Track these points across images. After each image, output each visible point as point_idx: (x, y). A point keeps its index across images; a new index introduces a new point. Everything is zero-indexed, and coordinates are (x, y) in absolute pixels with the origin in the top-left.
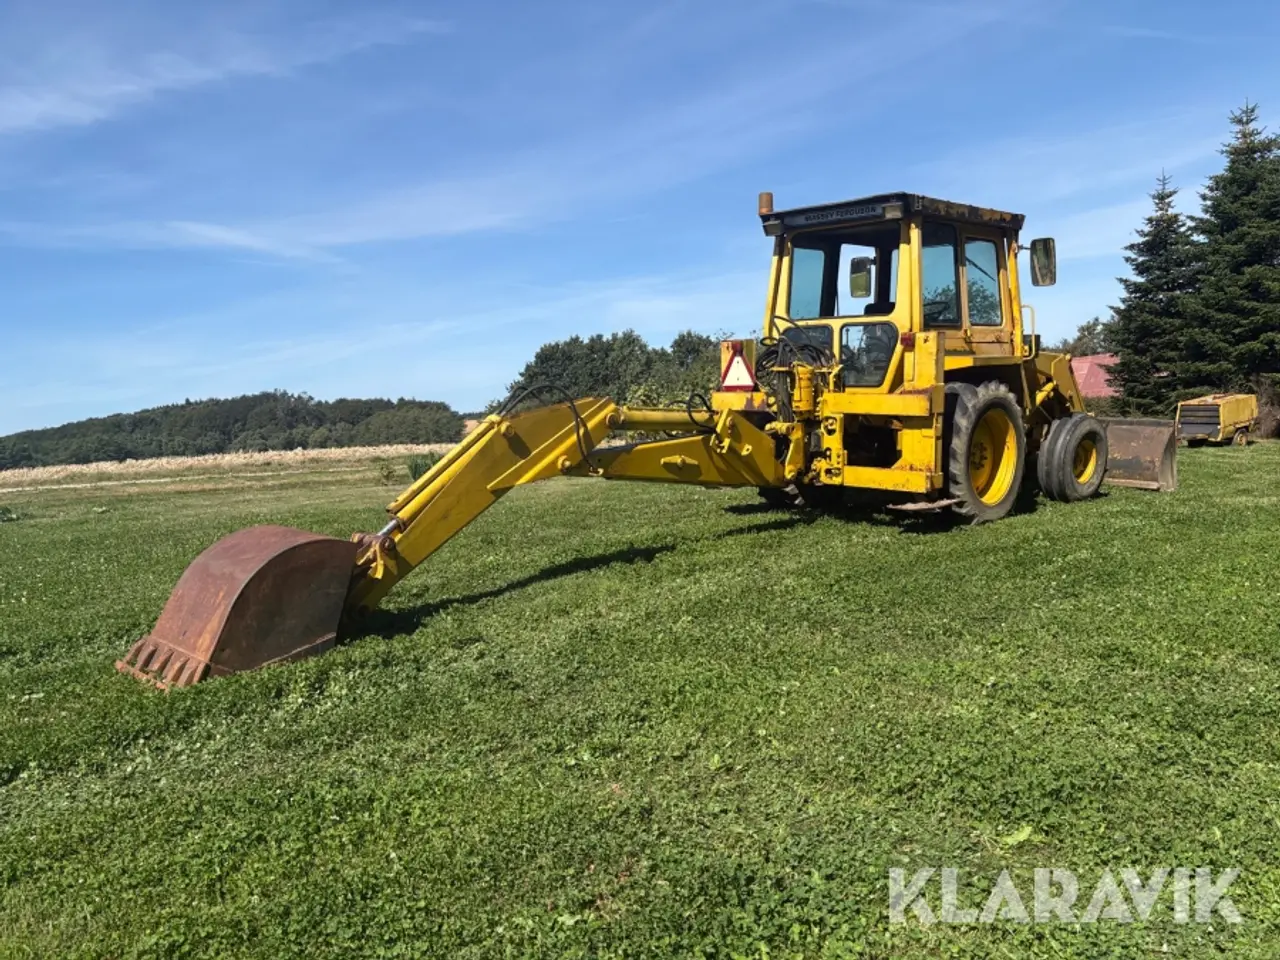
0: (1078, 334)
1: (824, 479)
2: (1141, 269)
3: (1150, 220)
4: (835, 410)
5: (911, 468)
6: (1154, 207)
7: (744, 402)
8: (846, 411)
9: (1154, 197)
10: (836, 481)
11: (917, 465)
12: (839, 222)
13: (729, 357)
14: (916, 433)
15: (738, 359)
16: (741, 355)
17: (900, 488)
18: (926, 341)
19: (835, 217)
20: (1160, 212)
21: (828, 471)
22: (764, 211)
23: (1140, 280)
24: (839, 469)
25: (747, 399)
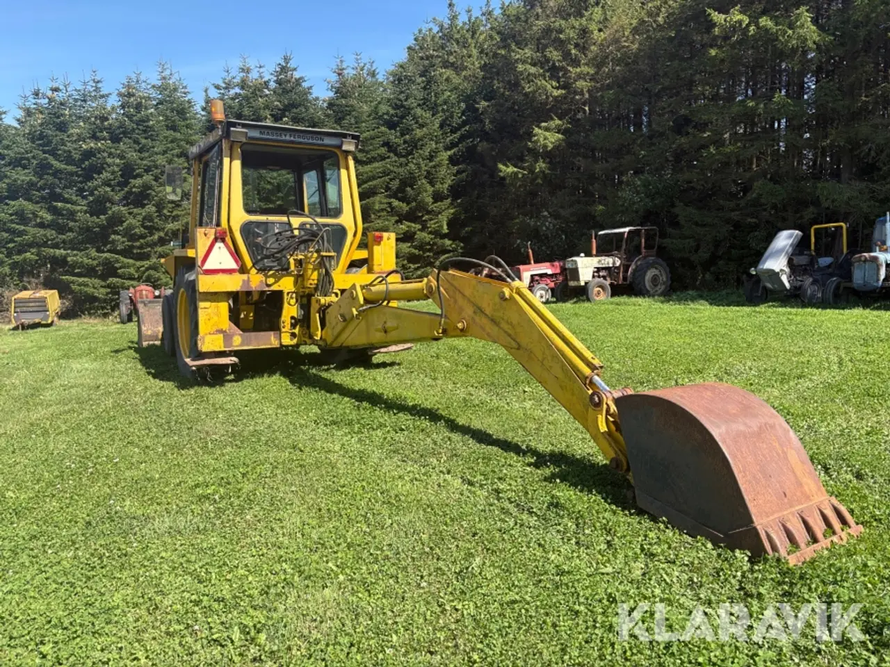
7: (241, 283)
12: (292, 142)
13: (209, 243)
15: (219, 245)
16: (223, 240)
18: (388, 239)
19: (288, 138)
25: (244, 281)
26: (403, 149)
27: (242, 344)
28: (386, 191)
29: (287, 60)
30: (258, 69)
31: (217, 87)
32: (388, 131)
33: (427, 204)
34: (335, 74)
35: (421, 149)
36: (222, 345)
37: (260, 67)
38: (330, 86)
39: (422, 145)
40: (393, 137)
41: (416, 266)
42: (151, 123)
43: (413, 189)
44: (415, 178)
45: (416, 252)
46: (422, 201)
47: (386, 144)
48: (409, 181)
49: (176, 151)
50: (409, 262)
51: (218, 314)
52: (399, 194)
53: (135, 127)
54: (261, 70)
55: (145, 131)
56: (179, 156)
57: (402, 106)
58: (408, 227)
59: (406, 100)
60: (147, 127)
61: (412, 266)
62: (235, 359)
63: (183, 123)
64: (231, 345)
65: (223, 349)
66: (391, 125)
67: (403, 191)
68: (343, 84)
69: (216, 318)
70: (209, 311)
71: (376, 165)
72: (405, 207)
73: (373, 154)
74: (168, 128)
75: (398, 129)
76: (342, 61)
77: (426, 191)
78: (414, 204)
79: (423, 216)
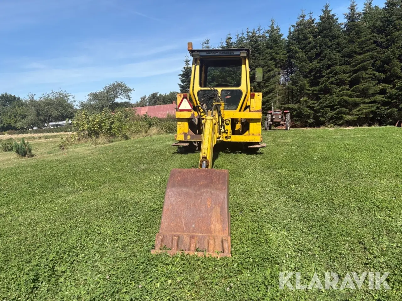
0: (141, 100)
1: (225, 140)
2: (183, 81)
3: (185, 68)
4: (227, 117)
5: (253, 135)
6: (185, 64)
7: (191, 115)
8: (232, 118)
9: (185, 61)
10: (229, 140)
11: (255, 134)
12: (220, 55)
13: (181, 99)
14: (255, 124)
15: (185, 100)
16: (186, 98)
17: (251, 141)
18: (258, 95)
19: (218, 54)
20: (186, 66)
21: (226, 137)
22: (190, 49)
23: (182, 84)
24: (230, 136)
25: (192, 114)
26: (386, 44)
27: (191, 139)
28: (373, 68)
29: (327, 7)
30: (309, 15)
31: (294, 26)
32: (378, 35)
33: (397, 73)
34: (350, 10)
35: (397, 43)
36: (183, 138)
37: (311, 14)
38: (346, 17)
39: (398, 40)
40: (380, 38)
41: (386, 107)
42: (260, 47)
43: (388, 65)
44: (390, 59)
45: (387, 100)
46: (394, 72)
47: (375, 42)
48: (388, 61)
49: (269, 58)
50: (382, 105)
51: (184, 127)
52: (380, 69)
53: (254, 49)
54: (311, 15)
55: (257, 51)
56: (271, 60)
57: (388, 21)
58: (384, 86)
59: (390, 17)
60: (258, 49)
61: (384, 108)
62: (187, 144)
63: (275, 45)
64: (187, 139)
65: (184, 140)
66: (380, 32)
67: (383, 67)
68: (353, 14)
69: (183, 128)
70: (181, 125)
71: (368, 54)
72: (382, 76)
73: (367, 48)
74: (268, 48)
75: (383, 33)
76: (354, 2)
77: (397, 65)
78: (389, 73)
79: (394, 80)
